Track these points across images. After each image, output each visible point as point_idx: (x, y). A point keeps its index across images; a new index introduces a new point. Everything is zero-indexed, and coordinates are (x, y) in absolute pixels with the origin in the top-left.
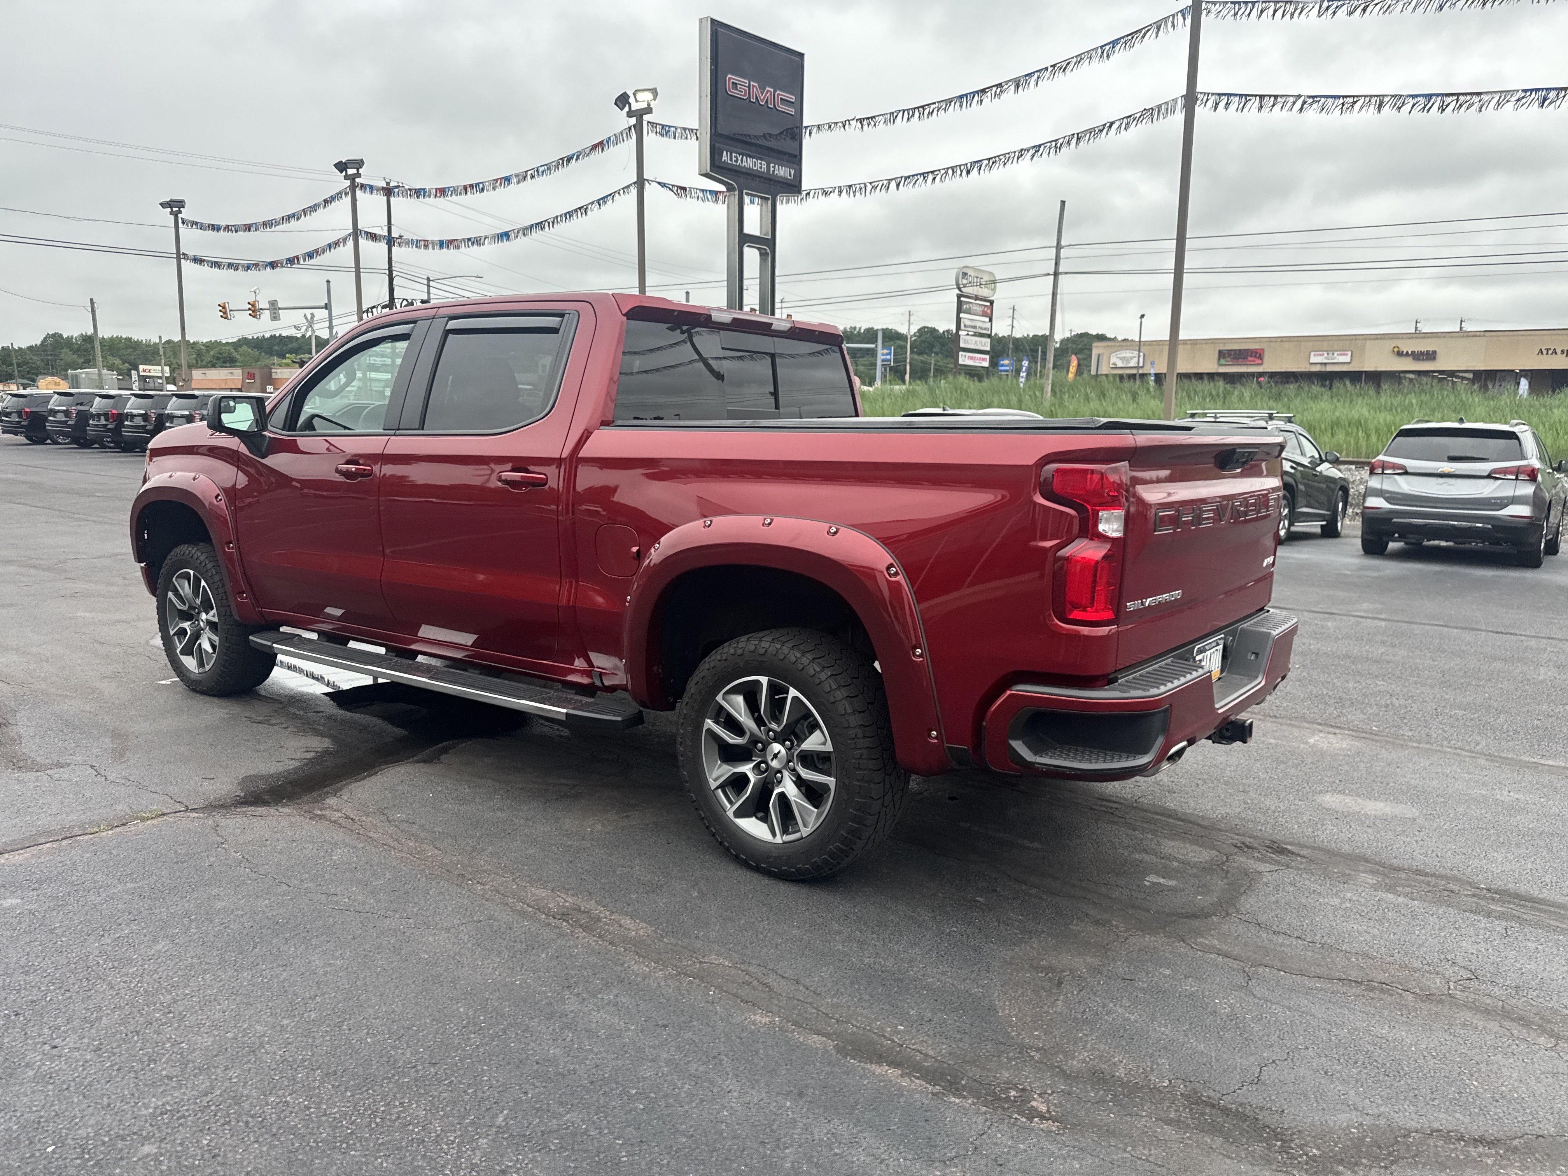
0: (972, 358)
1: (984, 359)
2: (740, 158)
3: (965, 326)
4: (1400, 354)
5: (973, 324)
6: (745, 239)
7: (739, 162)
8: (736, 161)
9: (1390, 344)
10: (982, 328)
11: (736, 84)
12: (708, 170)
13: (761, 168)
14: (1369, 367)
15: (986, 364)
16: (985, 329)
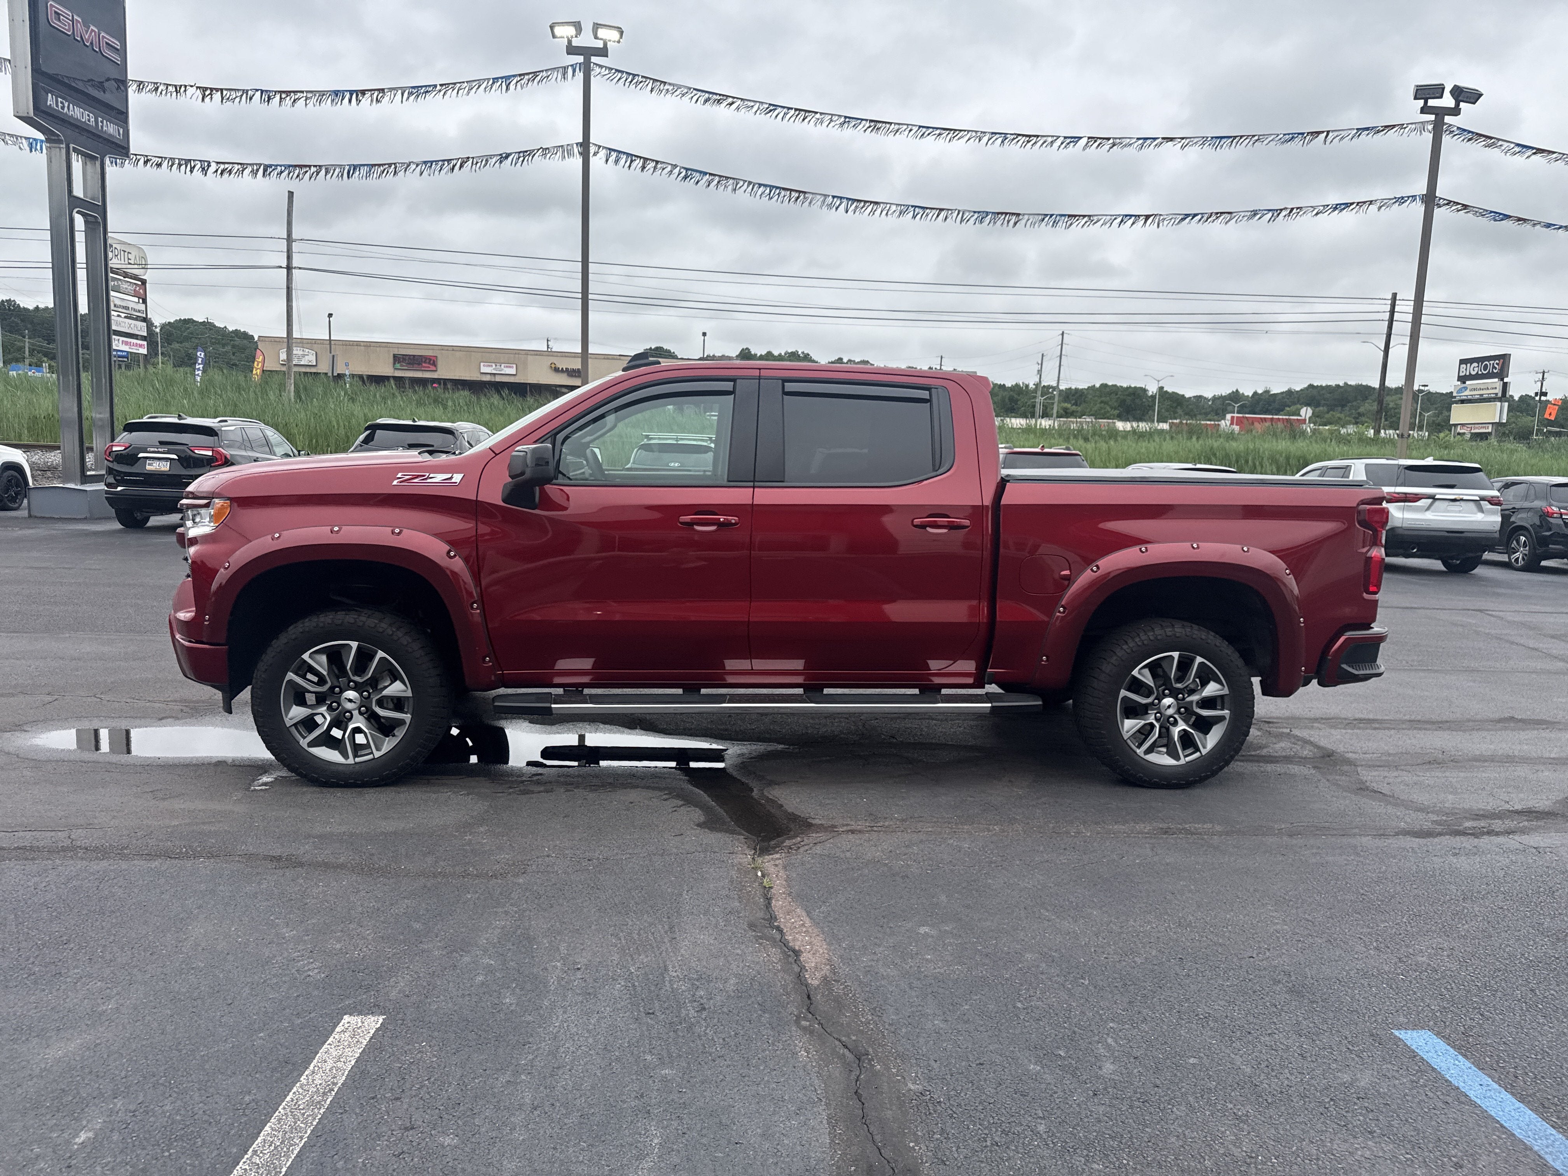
0: (126, 343)
1: (141, 346)
2: (66, 104)
3: (115, 306)
4: (556, 370)
5: (124, 304)
6: (75, 202)
7: (66, 109)
8: (63, 108)
9: (548, 360)
10: (135, 310)
11: (58, 14)
12: (32, 114)
13: (89, 120)
14: (532, 379)
15: (144, 351)
16: (139, 311)
